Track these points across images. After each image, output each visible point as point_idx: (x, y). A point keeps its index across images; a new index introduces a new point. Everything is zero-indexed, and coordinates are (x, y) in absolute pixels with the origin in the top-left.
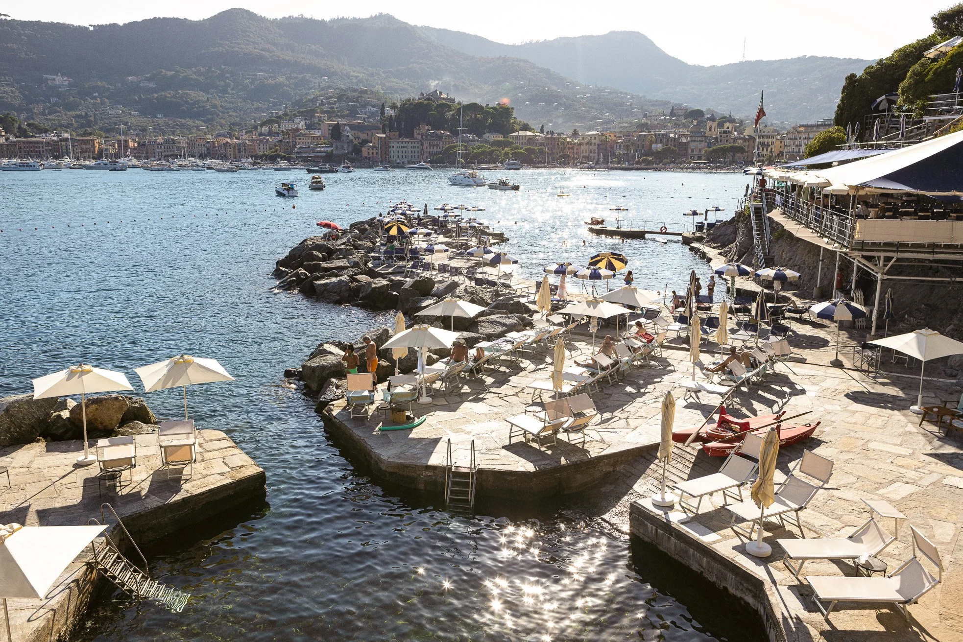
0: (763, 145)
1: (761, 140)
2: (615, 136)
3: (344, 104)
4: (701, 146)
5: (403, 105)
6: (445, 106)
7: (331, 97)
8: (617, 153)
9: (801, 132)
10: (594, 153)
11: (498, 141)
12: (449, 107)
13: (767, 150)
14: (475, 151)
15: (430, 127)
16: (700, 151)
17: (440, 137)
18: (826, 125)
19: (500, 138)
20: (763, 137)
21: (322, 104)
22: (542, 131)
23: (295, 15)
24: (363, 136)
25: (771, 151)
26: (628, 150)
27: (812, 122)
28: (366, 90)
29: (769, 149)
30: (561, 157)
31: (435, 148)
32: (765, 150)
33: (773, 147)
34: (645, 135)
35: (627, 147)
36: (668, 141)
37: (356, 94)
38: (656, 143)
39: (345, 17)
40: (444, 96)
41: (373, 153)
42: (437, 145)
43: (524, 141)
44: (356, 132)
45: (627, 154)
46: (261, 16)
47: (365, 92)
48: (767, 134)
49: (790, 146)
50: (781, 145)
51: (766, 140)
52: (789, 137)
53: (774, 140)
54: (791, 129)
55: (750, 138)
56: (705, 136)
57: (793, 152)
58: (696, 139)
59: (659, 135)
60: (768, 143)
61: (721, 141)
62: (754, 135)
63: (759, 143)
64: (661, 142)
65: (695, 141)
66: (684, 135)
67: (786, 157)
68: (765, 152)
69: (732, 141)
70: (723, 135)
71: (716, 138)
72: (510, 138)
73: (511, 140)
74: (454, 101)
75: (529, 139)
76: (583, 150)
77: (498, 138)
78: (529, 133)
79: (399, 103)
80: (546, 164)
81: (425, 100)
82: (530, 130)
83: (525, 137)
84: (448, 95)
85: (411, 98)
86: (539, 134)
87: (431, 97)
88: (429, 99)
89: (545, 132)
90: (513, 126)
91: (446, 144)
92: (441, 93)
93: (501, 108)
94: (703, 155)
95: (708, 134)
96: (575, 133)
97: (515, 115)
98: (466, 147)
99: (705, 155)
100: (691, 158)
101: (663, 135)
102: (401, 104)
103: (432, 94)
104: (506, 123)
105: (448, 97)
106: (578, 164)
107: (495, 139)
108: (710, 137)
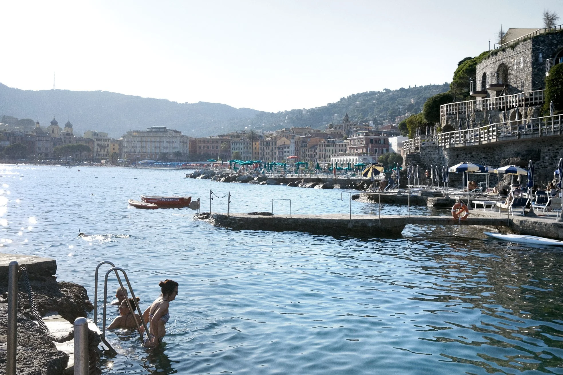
0: (100, 146)
1: (99, 142)
4: (47, 145)
9: (135, 136)
13: (104, 151)
16: (47, 149)
18: (154, 132)
20: (100, 140)
25: (108, 152)
27: (144, 129)
29: (106, 150)
32: (102, 150)
33: (109, 148)
36: (15, 139)
48: (103, 137)
49: (127, 147)
50: (114, 147)
51: (103, 143)
52: (126, 140)
53: (109, 143)
54: (127, 134)
55: (89, 140)
56: (50, 137)
57: (130, 152)
58: (43, 139)
59: (6, 133)
60: (105, 145)
61: (65, 142)
62: (92, 138)
63: (98, 145)
64: (8, 140)
65: (41, 140)
66: (29, 135)
67: (124, 156)
68: (102, 152)
69: (75, 142)
70: (66, 136)
71: (61, 138)
94: (50, 153)
95: (52, 135)
99: (52, 152)
100: (38, 154)
101: (10, 133)
108: (55, 137)
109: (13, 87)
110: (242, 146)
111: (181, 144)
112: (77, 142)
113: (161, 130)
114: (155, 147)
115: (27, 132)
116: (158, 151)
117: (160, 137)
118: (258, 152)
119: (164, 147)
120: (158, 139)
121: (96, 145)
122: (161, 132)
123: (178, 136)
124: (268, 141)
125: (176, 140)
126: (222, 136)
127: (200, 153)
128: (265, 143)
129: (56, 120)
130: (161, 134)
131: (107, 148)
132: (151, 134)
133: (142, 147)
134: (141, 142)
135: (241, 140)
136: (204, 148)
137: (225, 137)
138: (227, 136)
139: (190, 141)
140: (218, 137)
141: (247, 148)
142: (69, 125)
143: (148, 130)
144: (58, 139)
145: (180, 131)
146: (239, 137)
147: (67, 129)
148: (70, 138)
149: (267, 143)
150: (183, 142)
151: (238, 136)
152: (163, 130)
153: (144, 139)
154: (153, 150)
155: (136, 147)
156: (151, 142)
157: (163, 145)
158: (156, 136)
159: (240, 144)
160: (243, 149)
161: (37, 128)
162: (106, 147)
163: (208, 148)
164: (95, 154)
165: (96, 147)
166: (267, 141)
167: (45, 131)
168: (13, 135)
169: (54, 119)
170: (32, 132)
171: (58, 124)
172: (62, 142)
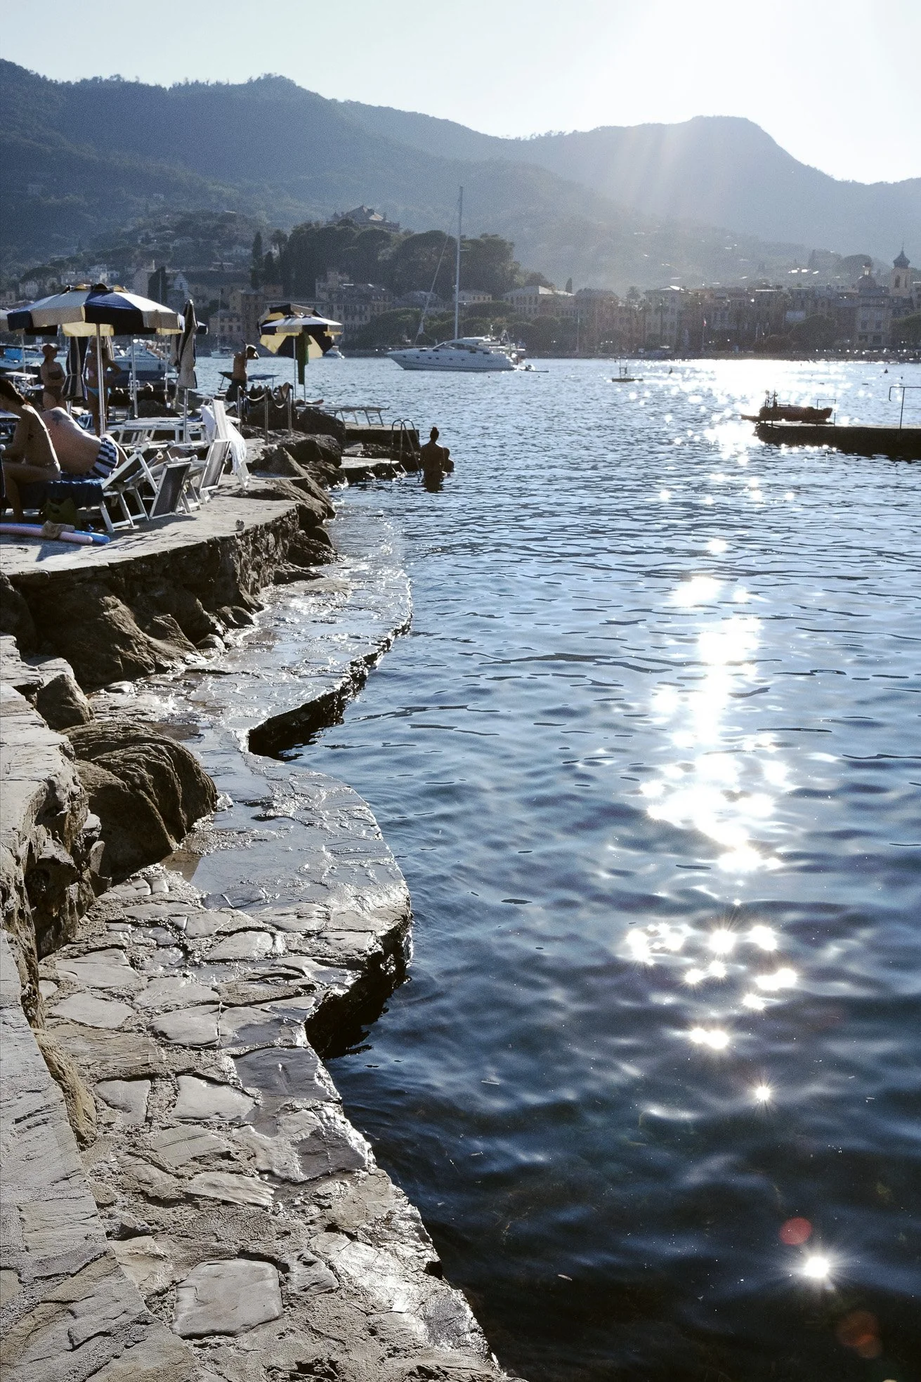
2: (712, 296)
3: (190, 240)
4: (880, 315)
5: (297, 232)
6: (378, 236)
7: (166, 228)
8: (717, 327)
10: (672, 327)
11: (482, 305)
12: (386, 237)
14: (435, 323)
15: (347, 278)
16: (878, 325)
17: (366, 298)
19: (486, 299)
21: (147, 240)
22: (568, 289)
23: (106, 76)
24: (214, 295)
26: (738, 324)
28: (234, 216)
30: (605, 336)
31: (357, 318)
34: (771, 293)
35: (738, 317)
36: (815, 304)
37: (212, 223)
38: (793, 309)
39: (201, 81)
40: (376, 217)
41: (231, 328)
42: (361, 313)
43: (534, 306)
44: (199, 286)
45: (736, 332)
46: (37, 75)
47: (231, 218)
56: (888, 297)
58: (871, 302)
59: (799, 293)
64: (803, 307)
65: (868, 305)
66: (847, 294)
71: (911, 299)
72: (507, 299)
73: (509, 304)
74: (396, 226)
75: (544, 301)
76: (649, 324)
77: (481, 301)
78: (543, 291)
79: (288, 232)
80: (577, 351)
81: (338, 225)
82: (546, 285)
83: (536, 298)
84: (385, 215)
85: (313, 222)
86: (562, 293)
87: (350, 218)
88: (346, 221)
89: (575, 289)
90: (512, 277)
91: (378, 310)
92: (371, 212)
93: (488, 241)
94: (883, 333)
95: (893, 292)
96: (633, 293)
97: (516, 255)
98: (417, 315)
99: (889, 332)
100: (860, 339)
101: (806, 293)
102: (291, 233)
103: (353, 214)
104: (497, 271)
105: (384, 219)
106: (641, 350)
107: (476, 302)
108: (898, 297)
109: (846, 179)
115: (842, 287)
129: (907, 255)
144: (904, 301)
161: (864, 277)
167: (880, 283)
168: (814, 295)
169: (902, 253)
170: (853, 287)
171: (910, 266)
172: (912, 308)
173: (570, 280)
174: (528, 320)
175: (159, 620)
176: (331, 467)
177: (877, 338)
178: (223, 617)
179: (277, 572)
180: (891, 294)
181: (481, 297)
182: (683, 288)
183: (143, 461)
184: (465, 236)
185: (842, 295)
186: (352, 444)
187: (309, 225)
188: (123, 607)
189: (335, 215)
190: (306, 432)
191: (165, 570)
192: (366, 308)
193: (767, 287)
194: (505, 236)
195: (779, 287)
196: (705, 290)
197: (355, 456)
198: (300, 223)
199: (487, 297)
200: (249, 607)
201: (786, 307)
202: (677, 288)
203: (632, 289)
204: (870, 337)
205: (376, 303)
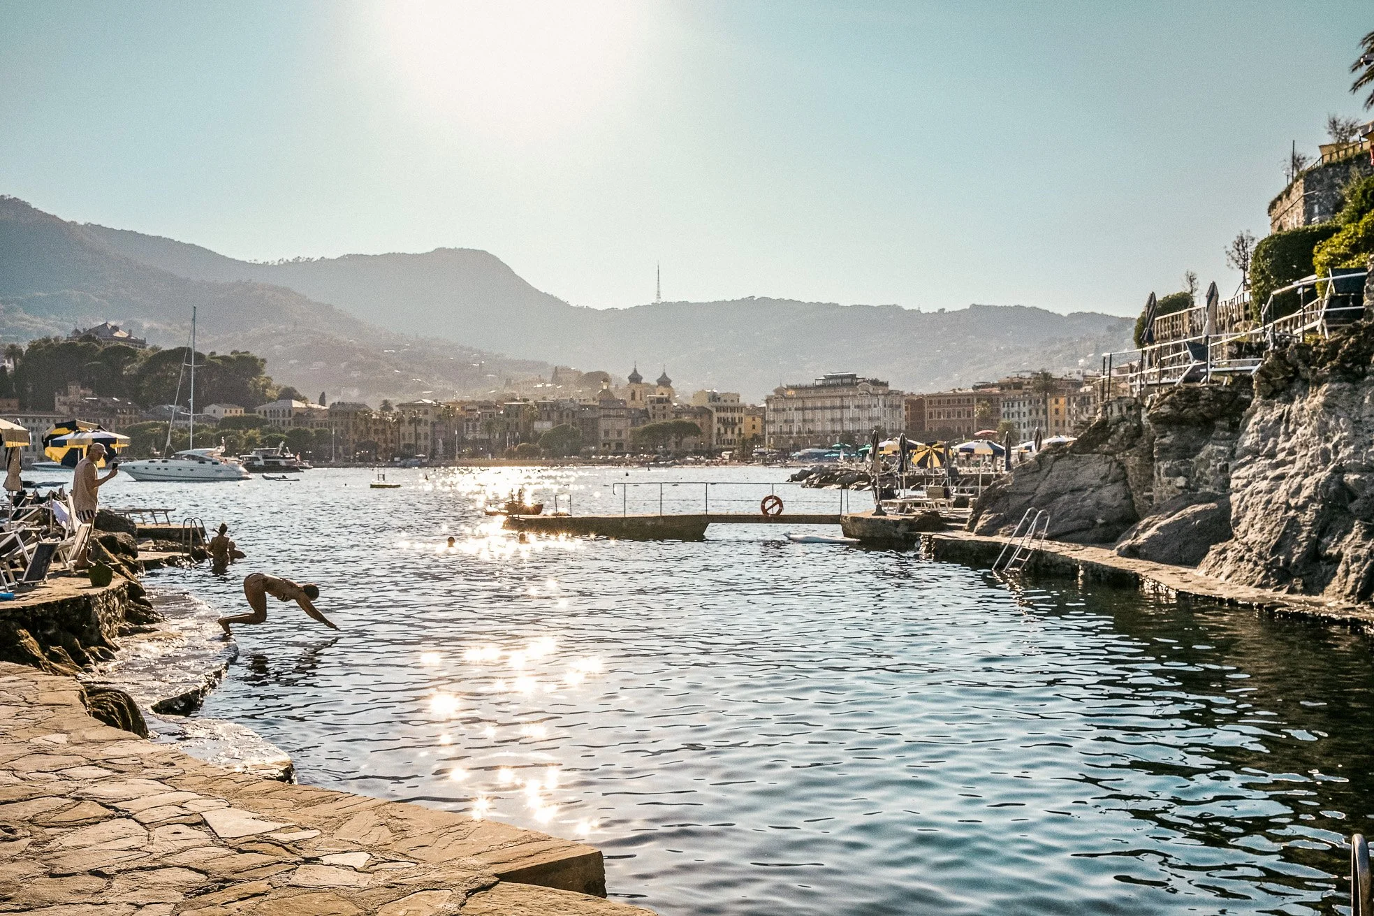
0: (724, 421)
1: (722, 415)
2: (463, 408)
4: (621, 425)
5: (34, 347)
6: (125, 351)
8: (469, 437)
9: (791, 398)
10: (426, 438)
11: (234, 418)
12: (133, 354)
13: (733, 432)
15: (90, 392)
16: (620, 433)
17: (111, 411)
18: (830, 386)
19: (239, 412)
20: (725, 409)
22: (322, 402)
25: (740, 434)
26: (489, 433)
27: (809, 382)
29: (736, 430)
30: (361, 446)
32: (729, 432)
33: (742, 426)
34: (519, 406)
35: (489, 427)
36: (561, 415)
38: (540, 419)
40: (121, 334)
43: (287, 419)
45: (489, 441)
48: (729, 404)
49: (774, 422)
50: (754, 423)
51: (729, 415)
52: (772, 406)
53: (742, 415)
54: (773, 394)
55: (703, 412)
56: (627, 408)
57: (781, 433)
58: (612, 413)
59: (545, 405)
60: (734, 419)
61: (654, 416)
62: (707, 405)
63: (719, 420)
64: (549, 419)
65: (609, 416)
66: (588, 406)
67: (769, 442)
68: (729, 436)
69: (674, 415)
70: (657, 406)
71: (646, 410)
72: (260, 412)
73: (262, 416)
74: (143, 344)
75: (298, 414)
76: (404, 435)
77: (234, 413)
78: (296, 404)
79: (24, 347)
80: (333, 461)
81: (80, 341)
82: (299, 399)
83: (290, 411)
84: (130, 331)
85: (52, 337)
86: (316, 406)
87: (93, 335)
88: (88, 336)
89: (329, 403)
90: (264, 391)
91: (124, 423)
92: (116, 329)
93: (239, 358)
94: (625, 440)
95: (630, 404)
96: (386, 406)
97: (268, 371)
98: (166, 428)
99: (630, 440)
100: (604, 445)
101: (552, 405)
102: (27, 348)
103: (97, 330)
104: (249, 386)
105: (129, 336)
106: (396, 459)
107: (228, 415)
108: (635, 409)
109: (580, 304)
110: (1025, 409)
111: (888, 411)
112: (677, 417)
113: (846, 381)
114: (832, 420)
115: (585, 400)
116: (838, 427)
117: (841, 397)
118: (1064, 421)
119: (852, 420)
120: (838, 402)
121: (715, 420)
122: (844, 385)
123: (880, 392)
124: (1086, 393)
125: (875, 401)
126: (983, 387)
127: (931, 429)
128: (1078, 399)
129: (640, 373)
130: (844, 391)
131: (739, 425)
132: (824, 392)
133: (804, 420)
134: (803, 409)
135: (1024, 393)
136: (939, 417)
137: (988, 390)
138: (993, 386)
139: (907, 402)
140: (971, 391)
141: (1037, 413)
142: (664, 381)
143: (818, 383)
144: (641, 411)
145: (885, 380)
146: (1020, 388)
147: (662, 389)
148: (664, 407)
149: (1083, 399)
150: (891, 406)
151: (1018, 386)
152: (849, 380)
153: (809, 404)
154: (829, 427)
155: (793, 421)
156: (823, 408)
157: (848, 414)
158: (834, 394)
159: (1022, 404)
160: (1027, 414)
161: (604, 391)
162: (736, 424)
163: (949, 416)
164: (715, 439)
165: (716, 426)
166: (1082, 394)
167: (618, 396)
168: (558, 407)
169: (635, 371)
170: (594, 399)
171: (643, 381)
172: (649, 418)
173: (323, 394)
174: (282, 432)
175: (54, 649)
176: (130, 558)
177: (619, 445)
178: (93, 653)
179: (120, 628)
180: (628, 406)
181: (234, 411)
182: (436, 401)
183: (19, 539)
184: (214, 353)
185: (585, 406)
186: (144, 541)
187: (47, 340)
188: (31, 638)
189: (77, 331)
190: (104, 530)
191: (56, 615)
192: (111, 422)
193: (516, 400)
194: (256, 353)
195: (525, 400)
196: (456, 403)
197: (147, 551)
198: (37, 338)
199: (239, 411)
200: (111, 648)
201: (534, 419)
202: (429, 402)
203: (386, 402)
204: (613, 445)
205: (121, 416)
